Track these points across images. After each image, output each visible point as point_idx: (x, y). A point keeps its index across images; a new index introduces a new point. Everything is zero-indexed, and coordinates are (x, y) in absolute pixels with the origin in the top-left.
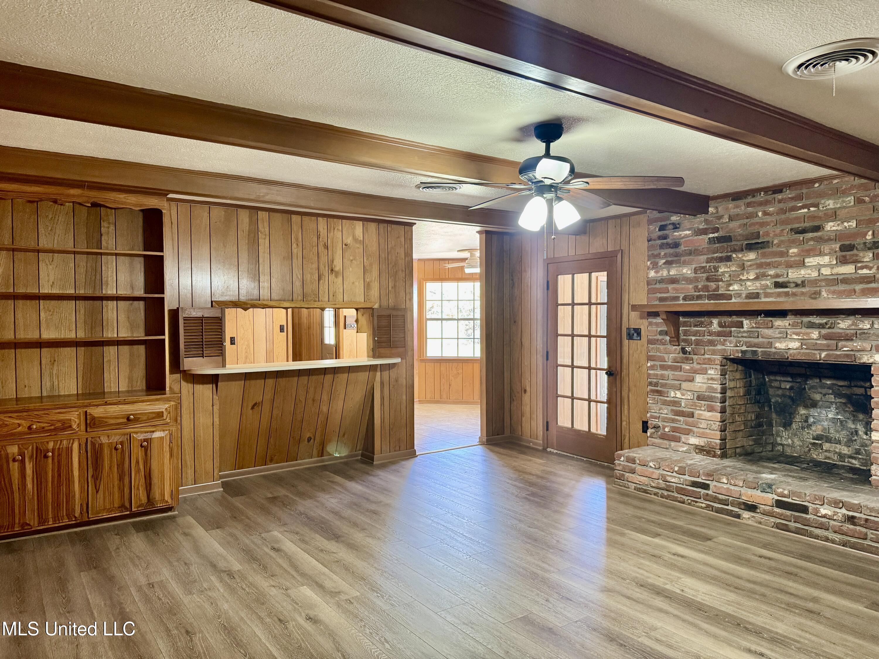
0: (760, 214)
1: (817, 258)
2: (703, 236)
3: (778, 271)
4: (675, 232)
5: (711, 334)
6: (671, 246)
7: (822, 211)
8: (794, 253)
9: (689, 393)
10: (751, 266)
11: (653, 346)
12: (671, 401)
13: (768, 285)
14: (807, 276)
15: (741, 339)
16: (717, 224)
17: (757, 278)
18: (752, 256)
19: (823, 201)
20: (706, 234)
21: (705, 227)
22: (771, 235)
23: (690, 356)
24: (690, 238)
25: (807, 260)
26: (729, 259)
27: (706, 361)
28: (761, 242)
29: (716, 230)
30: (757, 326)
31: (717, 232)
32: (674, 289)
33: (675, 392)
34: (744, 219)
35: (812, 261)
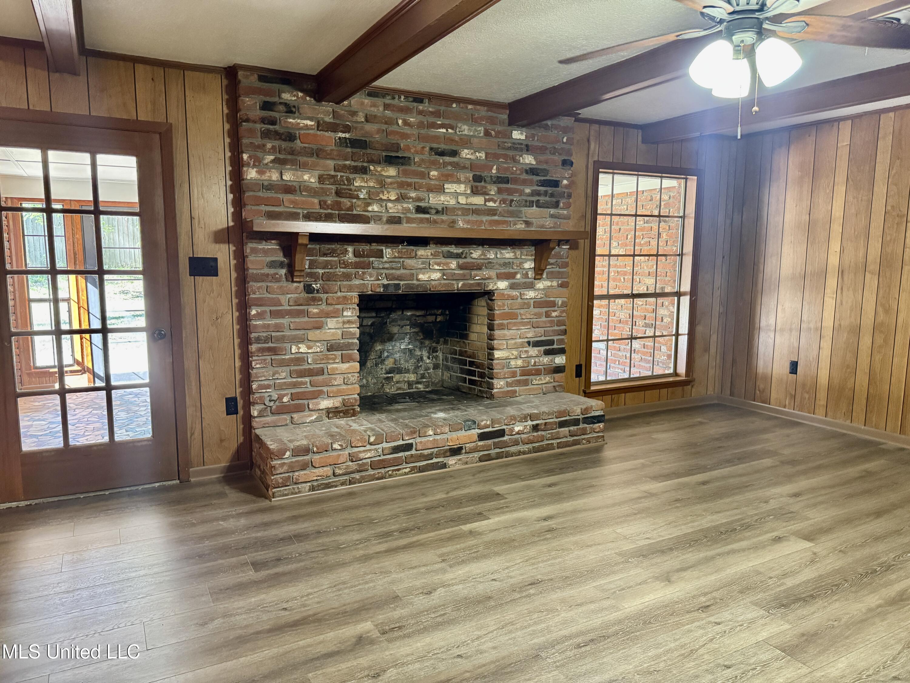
0: (400, 122)
1: (455, 185)
2: (329, 134)
3: (421, 194)
4: (287, 117)
5: (346, 265)
6: (283, 137)
7: (458, 135)
8: (434, 176)
9: (318, 344)
10: (391, 183)
11: (259, 284)
12: (291, 360)
13: (410, 209)
14: (446, 203)
15: (382, 271)
16: (348, 121)
17: (397, 200)
18: (392, 171)
19: (459, 125)
20: (335, 131)
21: (332, 121)
22: (412, 151)
23: (317, 295)
24: (311, 132)
25: (446, 186)
26: (364, 171)
27: (341, 300)
28: (402, 157)
29: (347, 129)
30: (400, 255)
31: (349, 132)
32: (292, 202)
33: (297, 346)
34: (382, 123)
35: (450, 187)
